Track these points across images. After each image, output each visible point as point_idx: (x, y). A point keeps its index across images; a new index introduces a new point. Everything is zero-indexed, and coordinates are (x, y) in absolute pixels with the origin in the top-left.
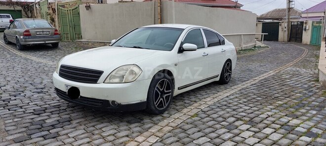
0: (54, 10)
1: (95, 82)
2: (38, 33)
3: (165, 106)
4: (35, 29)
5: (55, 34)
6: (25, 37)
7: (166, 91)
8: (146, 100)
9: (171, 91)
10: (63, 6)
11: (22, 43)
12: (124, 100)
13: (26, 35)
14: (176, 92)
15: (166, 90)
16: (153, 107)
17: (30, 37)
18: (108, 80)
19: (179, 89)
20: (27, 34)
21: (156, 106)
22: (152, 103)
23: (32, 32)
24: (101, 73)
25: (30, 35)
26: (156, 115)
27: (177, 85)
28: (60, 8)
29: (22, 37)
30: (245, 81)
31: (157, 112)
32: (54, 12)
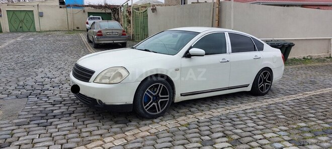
0: (129, 13)
1: (87, 80)
2: (108, 34)
3: (159, 110)
4: (106, 30)
5: (123, 35)
6: (98, 37)
7: (161, 96)
8: (132, 103)
9: (168, 96)
10: (138, 9)
11: (96, 42)
12: (109, 100)
13: (98, 35)
14: (178, 98)
15: (162, 94)
16: (142, 111)
17: (102, 37)
18: (98, 80)
19: (181, 95)
20: (100, 34)
21: (146, 110)
22: (140, 106)
23: (104, 32)
24: (93, 72)
25: (101, 35)
26: (148, 119)
27: (179, 90)
28: (135, 10)
29: (96, 37)
30: (291, 94)
31: (147, 116)
32: (129, 15)
